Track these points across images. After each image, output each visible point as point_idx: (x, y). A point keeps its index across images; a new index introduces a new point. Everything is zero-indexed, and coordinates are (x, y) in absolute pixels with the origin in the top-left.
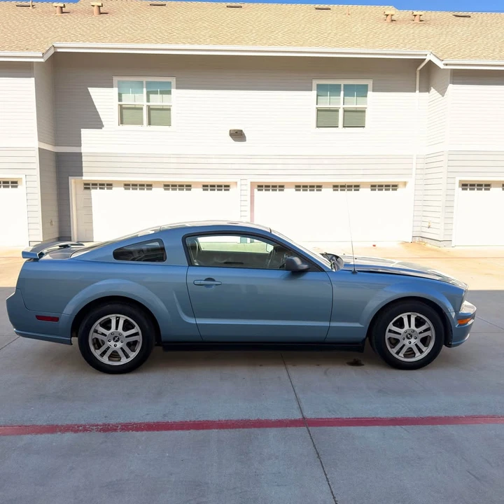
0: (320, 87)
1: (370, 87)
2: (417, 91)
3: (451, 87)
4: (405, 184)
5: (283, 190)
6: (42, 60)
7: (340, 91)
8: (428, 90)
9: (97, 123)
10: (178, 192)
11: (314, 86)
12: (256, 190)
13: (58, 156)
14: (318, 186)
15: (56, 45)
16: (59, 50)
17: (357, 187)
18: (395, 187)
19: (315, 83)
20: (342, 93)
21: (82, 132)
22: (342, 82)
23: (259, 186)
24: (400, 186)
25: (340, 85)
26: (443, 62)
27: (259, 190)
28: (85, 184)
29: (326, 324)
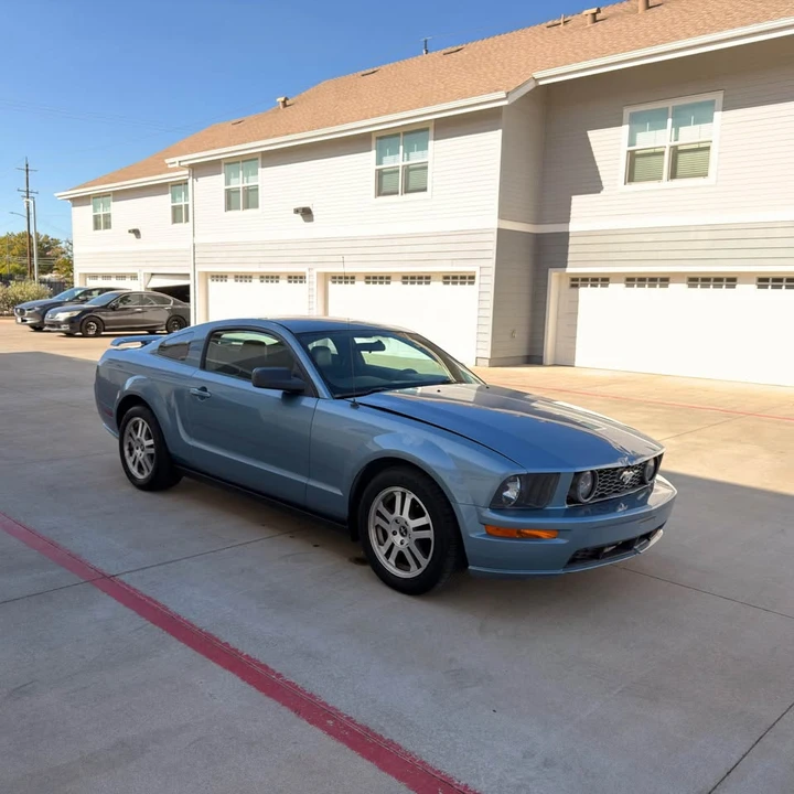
6: (505, 103)
9: (593, 185)
10: (711, 291)
13: (539, 240)
15: (536, 76)
16: (541, 83)
21: (573, 201)
23: (333, 278)
27: (333, 283)
28: (573, 280)
29: (303, 480)
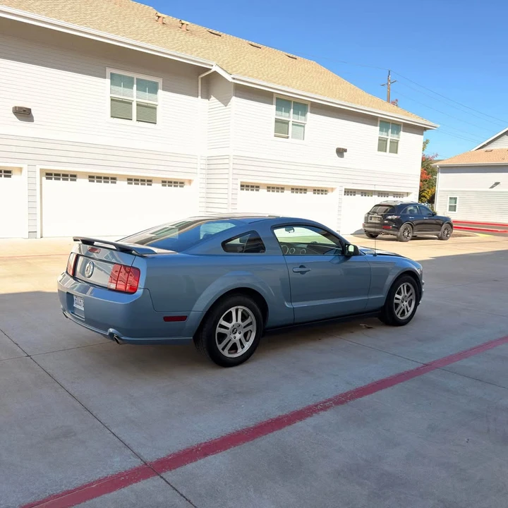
0: (113, 76)
1: (160, 85)
2: (200, 97)
3: (234, 99)
4: (190, 181)
5: (75, 180)
7: (133, 84)
8: (208, 97)
11: (108, 74)
12: (44, 178)
14: (112, 178)
17: (150, 182)
18: (182, 184)
19: (109, 71)
20: (135, 86)
22: (136, 76)
23: (47, 174)
24: (186, 183)
25: (133, 78)
26: (232, 76)
27: (47, 178)
29: (366, 298)
